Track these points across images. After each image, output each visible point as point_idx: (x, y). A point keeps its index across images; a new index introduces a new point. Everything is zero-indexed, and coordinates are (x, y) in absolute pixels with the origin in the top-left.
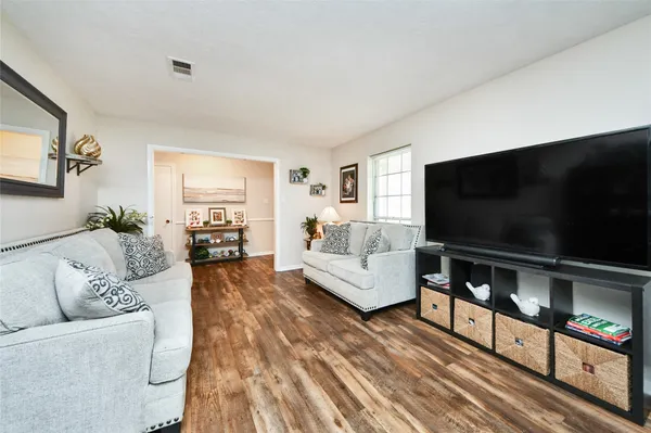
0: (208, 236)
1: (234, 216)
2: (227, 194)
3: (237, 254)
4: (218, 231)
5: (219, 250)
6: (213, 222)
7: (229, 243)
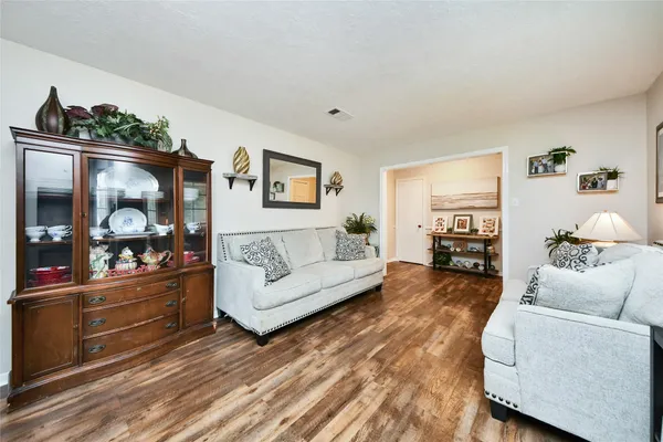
0: (451, 243)
1: (481, 224)
2: (475, 199)
3: (481, 268)
4: (461, 240)
5: (463, 260)
6: (456, 230)
7: (471, 254)
